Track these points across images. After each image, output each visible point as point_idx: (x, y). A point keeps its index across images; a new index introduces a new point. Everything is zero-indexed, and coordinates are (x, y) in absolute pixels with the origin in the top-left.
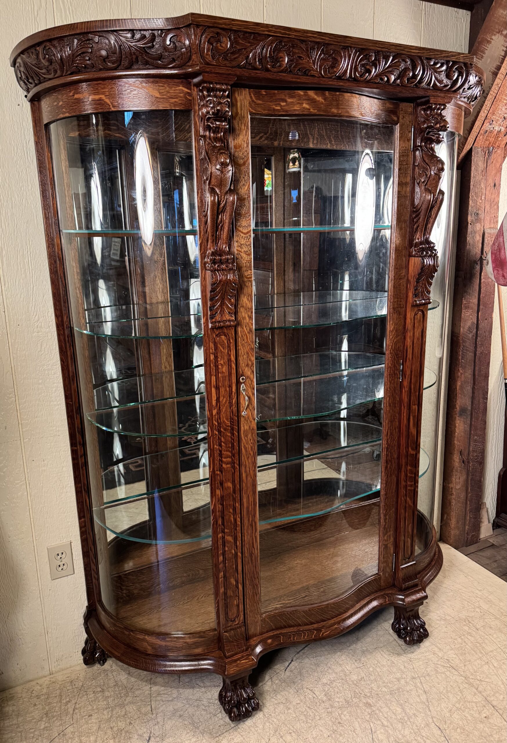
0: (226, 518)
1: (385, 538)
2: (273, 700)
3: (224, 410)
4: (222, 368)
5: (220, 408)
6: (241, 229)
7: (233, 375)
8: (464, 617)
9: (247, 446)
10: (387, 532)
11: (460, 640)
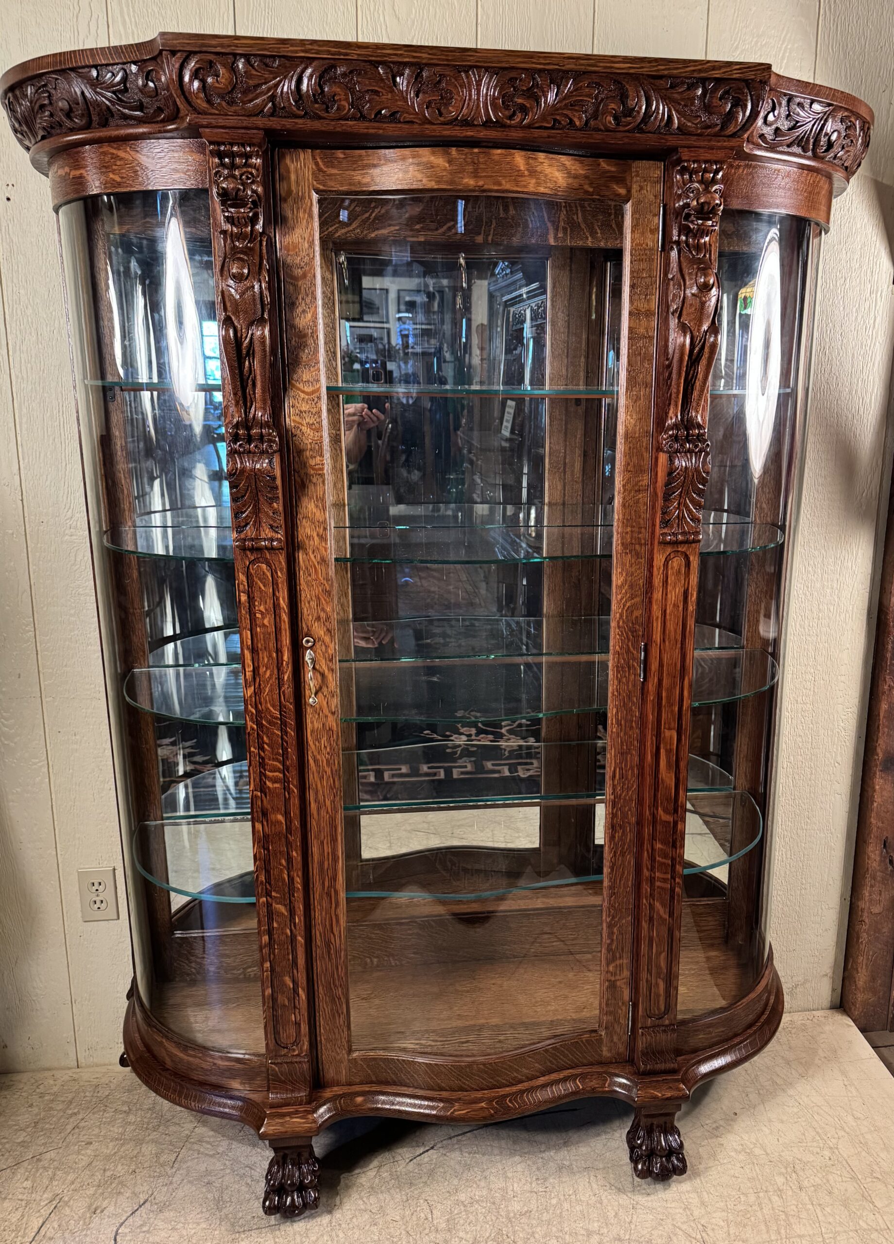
0: (274, 873)
1: (611, 968)
2: (360, 1202)
3: (267, 690)
4: (263, 618)
5: (260, 685)
6: (301, 386)
7: (283, 632)
8: (790, 1159)
9: (318, 757)
10: (614, 959)
11: (752, 1198)
